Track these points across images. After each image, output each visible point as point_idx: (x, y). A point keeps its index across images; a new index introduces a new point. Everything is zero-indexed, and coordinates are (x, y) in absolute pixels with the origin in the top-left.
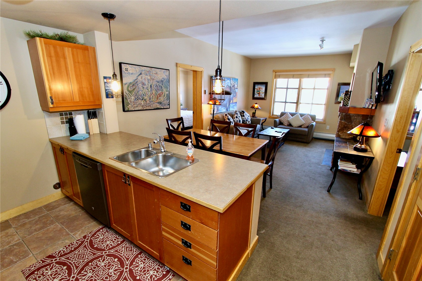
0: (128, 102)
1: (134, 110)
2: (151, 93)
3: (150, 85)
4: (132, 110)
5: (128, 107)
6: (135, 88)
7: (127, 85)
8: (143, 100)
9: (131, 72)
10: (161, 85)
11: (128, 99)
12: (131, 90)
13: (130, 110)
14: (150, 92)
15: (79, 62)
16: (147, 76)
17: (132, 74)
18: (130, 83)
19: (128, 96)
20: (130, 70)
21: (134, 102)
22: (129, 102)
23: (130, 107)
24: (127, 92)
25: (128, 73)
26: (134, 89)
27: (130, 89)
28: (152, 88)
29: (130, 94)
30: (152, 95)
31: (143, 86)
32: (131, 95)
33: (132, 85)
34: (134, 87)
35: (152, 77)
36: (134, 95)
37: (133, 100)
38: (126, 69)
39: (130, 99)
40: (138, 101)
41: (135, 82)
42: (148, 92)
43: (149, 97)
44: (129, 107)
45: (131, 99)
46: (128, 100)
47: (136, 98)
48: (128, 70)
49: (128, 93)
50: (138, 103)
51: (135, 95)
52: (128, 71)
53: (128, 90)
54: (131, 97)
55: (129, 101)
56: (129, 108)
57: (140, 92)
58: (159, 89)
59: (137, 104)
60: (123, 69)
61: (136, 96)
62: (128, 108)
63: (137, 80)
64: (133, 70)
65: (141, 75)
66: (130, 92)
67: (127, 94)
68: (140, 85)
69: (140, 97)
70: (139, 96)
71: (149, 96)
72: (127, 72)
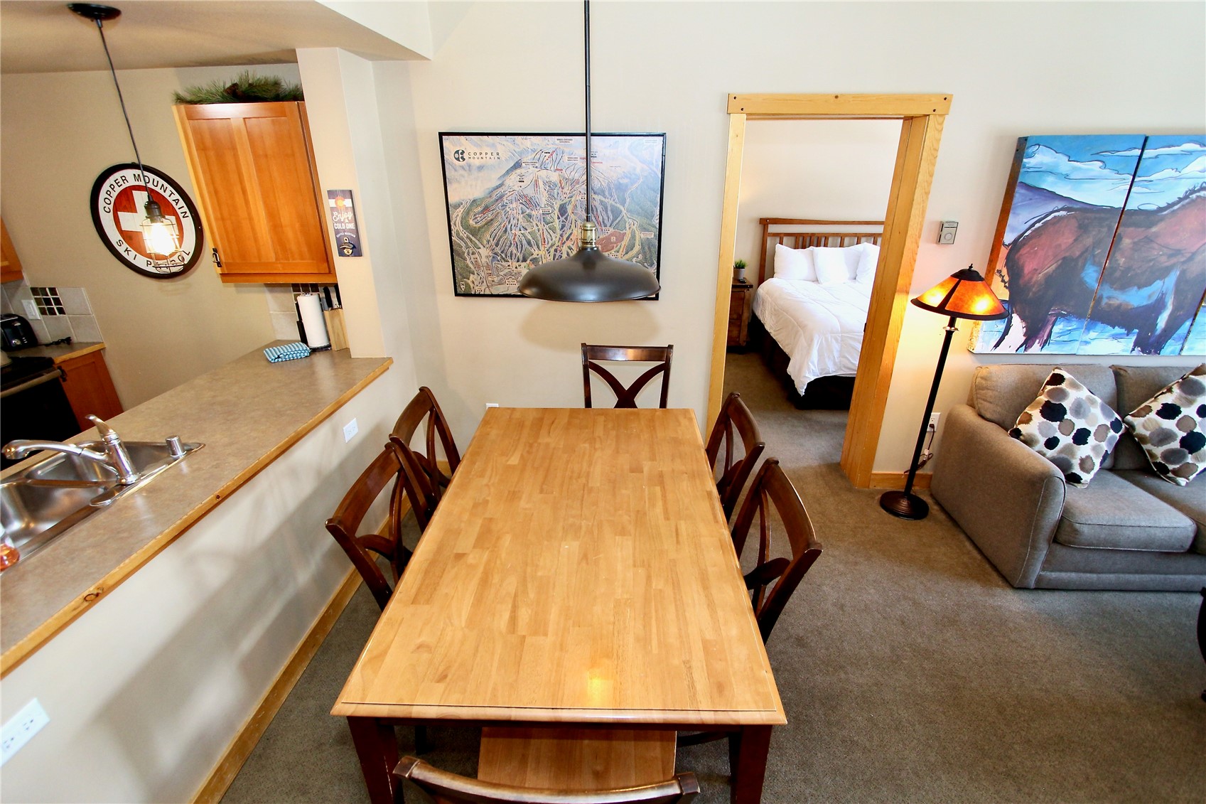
0: (467, 266)
1: (487, 292)
2: (561, 235)
3: (557, 207)
4: (482, 293)
5: (465, 282)
6: (492, 220)
7: (460, 210)
8: (525, 260)
9: (477, 162)
10: (611, 205)
11: (466, 254)
12: (479, 225)
13: (473, 293)
14: (559, 232)
15: (266, 156)
16: (543, 173)
17: (481, 168)
18: (474, 201)
19: (468, 247)
20: (472, 155)
21: (488, 267)
22: (471, 265)
23: (477, 286)
24: (464, 234)
25: (467, 168)
26: (490, 223)
27: (472, 222)
28: (566, 219)
29: (473, 239)
30: (569, 243)
31: (528, 211)
32: (477, 242)
33: (480, 209)
34: (490, 216)
35: (568, 172)
36: (488, 241)
37: (484, 260)
38: (457, 152)
39: (472, 257)
40: (504, 263)
41: (494, 197)
42: (551, 233)
43: (552, 250)
44: (469, 282)
45: (477, 256)
46: (465, 259)
47: (495, 254)
48: (465, 156)
49: (468, 237)
50: (507, 271)
51: (493, 243)
52: (464, 159)
53: (466, 226)
54: (480, 250)
55: (468, 262)
56: (472, 285)
57: (513, 232)
58: (601, 219)
59: (502, 273)
60: (449, 157)
61: (497, 245)
62: (467, 285)
63: (501, 190)
64: (484, 155)
65: (518, 171)
66: (475, 232)
67: (462, 239)
68: (514, 205)
69: (515, 252)
70: (510, 246)
71: (555, 247)
72: (461, 163)
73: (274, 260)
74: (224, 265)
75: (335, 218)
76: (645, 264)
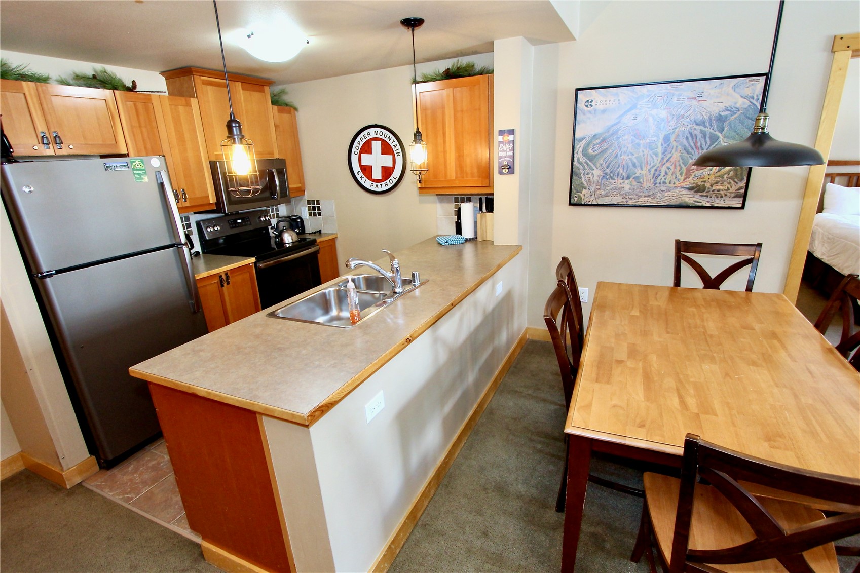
0: (582, 183)
1: (595, 202)
2: (663, 159)
3: (661, 137)
4: (590, 203)
5: (578, 195)
6: (606, 149)
7: (584, 142)
8: (628, 178)
9: (601, 107)
10: (710, 133)
11: (582, 175)
12: (596, 153)
13: (583, 203)
14: (660, 156)
15: (462, 111)
16: (654, 112)
17: (604, 111)
18: (595, 136)
19: (584, 169)
20: (599, 103)
21: (598, 184)
22: (585, 183)
23: (585, 196)
24: (583, 159)
25: (593, 112)
26: (603, 152)
27: (590, 151)
28: (669, 145)
29: (590, 163)
30: (668, 164)
31: (637, 141)
32: (592, 165)
33: (598, 141)
34: (605, 146)
35: (675, 110)
36: (601, 165)
37: (596, 178)
38: (588, 101)
39: (587, 176)
40: (611, 181)
41: (611, 132)
42: (654, 156)
43: (653, 170)
44: (582, 195)
45: (590, 175)
46: (581, 178)
47: (606, 174)
48: (593, 104)
49: (586, 162)
50: (612, 186)
51: (604, 166)
52: (591, 106)
53: (585, 154)
54: (593, 172)
55: (583, 180)
56: (583, 197)
57: (623, 157)
58: (699, 145)
59: (608, 188)
60: (581, 105)
61: (607, 167)
62: (580, 197)
63: (618, 126)
64: (608, 102)
65: (633, 112)
66: (591, 158)
67: (581, 163)
68: (626, 137)
69: (621, 172)
70: (618, 168)
71: (655, 168)
72: (590, 109)
73: (454, 178)
74: (423, 182)
75: (501, 149)
76: (736, 180)
